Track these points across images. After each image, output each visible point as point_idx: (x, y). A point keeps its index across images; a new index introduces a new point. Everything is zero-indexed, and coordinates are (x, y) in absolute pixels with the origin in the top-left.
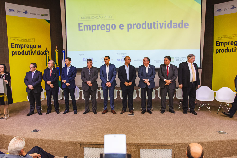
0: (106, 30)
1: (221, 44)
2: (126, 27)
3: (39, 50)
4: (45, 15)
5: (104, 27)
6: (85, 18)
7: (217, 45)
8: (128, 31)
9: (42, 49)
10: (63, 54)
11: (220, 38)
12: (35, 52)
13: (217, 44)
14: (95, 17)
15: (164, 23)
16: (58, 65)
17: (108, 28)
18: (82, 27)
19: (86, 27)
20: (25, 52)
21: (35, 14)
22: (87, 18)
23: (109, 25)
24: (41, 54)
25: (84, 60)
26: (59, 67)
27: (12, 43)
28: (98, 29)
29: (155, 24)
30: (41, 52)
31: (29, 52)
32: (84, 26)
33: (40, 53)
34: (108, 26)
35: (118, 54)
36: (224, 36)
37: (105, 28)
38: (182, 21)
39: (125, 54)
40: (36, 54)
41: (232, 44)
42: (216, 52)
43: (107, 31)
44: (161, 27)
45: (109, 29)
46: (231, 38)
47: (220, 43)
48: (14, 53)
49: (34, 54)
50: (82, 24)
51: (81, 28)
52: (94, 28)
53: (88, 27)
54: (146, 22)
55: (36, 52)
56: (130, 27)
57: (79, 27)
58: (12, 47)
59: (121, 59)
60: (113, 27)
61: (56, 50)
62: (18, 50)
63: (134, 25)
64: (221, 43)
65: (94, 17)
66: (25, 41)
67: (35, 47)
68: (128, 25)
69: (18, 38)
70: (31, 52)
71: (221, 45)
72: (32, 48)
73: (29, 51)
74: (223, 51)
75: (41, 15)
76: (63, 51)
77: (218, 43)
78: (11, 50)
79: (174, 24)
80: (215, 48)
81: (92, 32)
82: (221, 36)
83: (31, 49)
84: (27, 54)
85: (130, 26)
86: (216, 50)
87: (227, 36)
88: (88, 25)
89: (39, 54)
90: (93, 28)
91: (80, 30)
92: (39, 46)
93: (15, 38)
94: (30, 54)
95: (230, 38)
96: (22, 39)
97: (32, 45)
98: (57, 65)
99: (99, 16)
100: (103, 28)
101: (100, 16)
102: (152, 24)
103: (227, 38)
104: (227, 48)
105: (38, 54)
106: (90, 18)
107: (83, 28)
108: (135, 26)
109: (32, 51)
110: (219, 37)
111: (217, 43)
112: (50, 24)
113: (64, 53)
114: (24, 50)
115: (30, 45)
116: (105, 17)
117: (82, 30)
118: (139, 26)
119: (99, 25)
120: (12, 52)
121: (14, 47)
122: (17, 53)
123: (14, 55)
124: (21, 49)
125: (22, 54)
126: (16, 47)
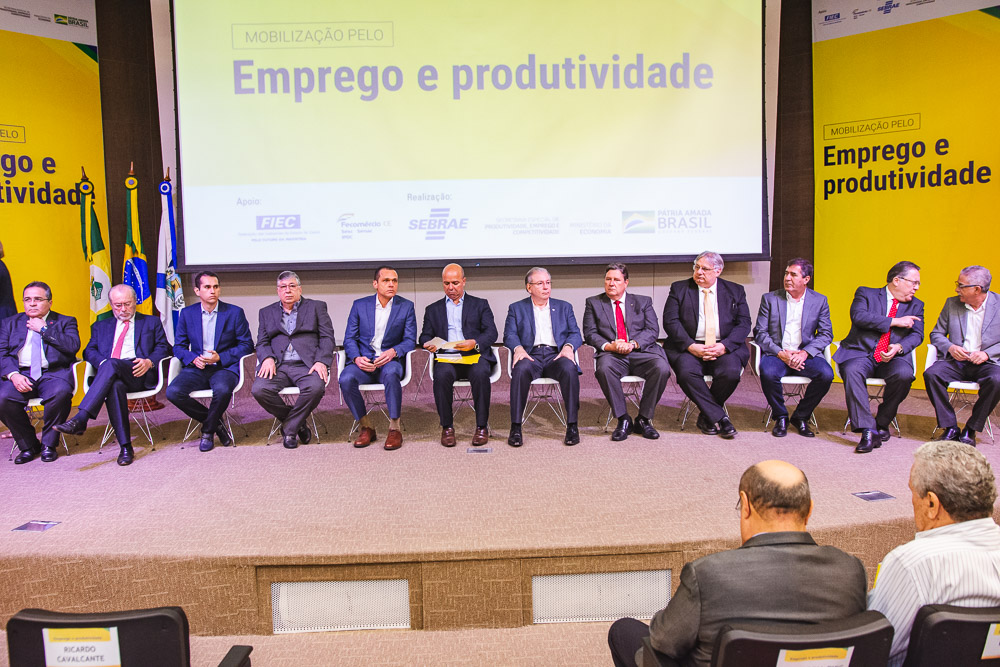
0: (357, 92)
1: (845, 155)
2: (445, 81)
3: (48, 184)
4: (73, 21)
5: (351, 78)
6: (264, 37)
7: (830, 160)
8: (457, 96)
9: (63, 179)
10: (164, 199)
11: (841, 131)
12: (28, 192)
13: (827, 156)
14: (309, 35)
15: (611, 63)
16: (139, 249)
17: (368, 81)
18: (249, 76)
19: (267, 77)
21: (26, 15)
22: (274, 39)
23: (374, 70)
24: (57, 202)
25: (259, 227)
26: (143, 257)
28: (322, 89)
29: (573, 67)
30: (59, 193)
32: (261, 73)
33: (53, 195)
34: (368, 76)
35: (415, 198)
36: (855, 125)
37: (355, 84)
38: (686, 56)
39: (443, 198)
40: (33, 201)
41: (888, 155)
42: (826, 193)
43: (363, 98)
44: (599, 83)
45: (374, 88)
46: (883, 130)
47: (839, 152)
49: (21, 200)
50: (250, 63)
51: (245, 84)
52: (304, 83)
53: (280, 77)
54: (532, 58)
55: (32, 190)
56: (466, 78)
57: (239, 77)
59: (429, 218)
60: (392, 78)
61: (131, 183)
63: (482, 69)
64: (846, 152)
65: (304, 35)
67: (26, 166)
68: (456, 70)
70: (8, 189)
71: (846, 162)
72: (13, 169)
74: (853, 186)
75: (53, 19)
76: (165, 188)
77: (832, 155)
79: (652, 68)
80: (822, 173)
81: (298, 99)
82: (844, 126)
83: (5, 175)
85: (463, 75)
86: (826, 182)
87: (865, 124)
88: (276, 69)
89: (48, 201)
90: (301, 82)
91: (239, 90)
92: (48, 165)
94: (4, 197)
95: (879, 130)
97: (12, 158)
98: (134, 251)
99: (325, 32)
100: (345, 84)
101: (332, 32)
102: (560, 67)
103: (868, 132)
104: (870, 172)
106: (288, 37)
107: (253, 83)
108: (487, 76)
109: (11, 186)
110: (834, 128)
111: (830, 152)
112: (97, 65)
113: (169, 194)
115: (5, 157)
116: (352, 33)
117: (251, 91)
118: (502, 77)
119: (329, 70)
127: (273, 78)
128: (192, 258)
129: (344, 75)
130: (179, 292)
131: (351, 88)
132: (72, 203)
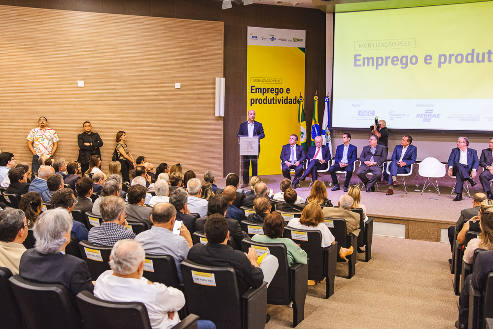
0: (400, 65)
2: (435, 61)
3: (287, 97)
4: (298, 40)
5: (398, 60)
8: (439, 66)
9: (291, 96)
10: (326, 103)
12: (281, 100)
14: (383, 45)
16: (317, 121)
17: (404, 61)
18: (359, 60)
19: (366, 60)
20: (269, 99)
21: (285, 40)
22: (369, 46)
23: (407, 57)
24: (289, 103)
25: (359, 114)
26: (318, 124)
27: (252, 87)
28: (386, 64)
29: (492, 53)
30: (290, 100)
31: (273, 99)
32: (364, 59)
33: (288, 101)
34: (404, 60)
35: (419, 106)
37: (399, 62)
39: (431, 106)
40: (283, 103)
43: (402, 68)
45: (406, 64)
48: (253, 101)
49: (279, 103)
50: (360, 55)
51: (358, 63)
52: (380, 62)
53: (371, 60)
54: (473, 50)
55: (283, 99)
56: (443, 59)
57: (356, 60)
58: (252, 92)
59: (424, 113)
60: (414, 60)
61: (316, 98)
62: (259, 96)
63: (451, 56)
65: (380, 45)
66: (270, 82)
67: (281, 91)
68: (440, 56)
69: (260, 79)
72: (278, 93)
75: (293, 40)
76: (327, 100)
78: (250, 96)
81: (377, 68)
83: (276, 95)
84: (271, 103)
85: (443, 58)
88: (369, 57)
89: (287, 103)
90: (378, 62)
91: (355, 65)
92: (288, 90)
93: (256, 79)
94: (275, 102)
96: (265, 79)
97: (278, 89)
98: (315, 122)
99: (389, 43)
100: (395, 63)
101: (392, 43)
102: (486, 54)
106: (375, 45)
107: (361, 63)
108: (453, 58)
109: (277, 98)
112: (304, 54)
113: (328, 102)
114: (266, 97)
115: (276, 89)
116: (399, 43)
117: (360, 65)
118: (459, 59)
119: (389, 57)
120: (251, 99)
121: (254, 93)
122: (258, 101)
123: (253, 103)
124: (263, 95)
125: (264, 103)
126: (256, 92)
127: (368, 61)
128: (335, 125)
129: (395, 59)
130: (329, 136)
131: (397, 64)
132: (294, 103)
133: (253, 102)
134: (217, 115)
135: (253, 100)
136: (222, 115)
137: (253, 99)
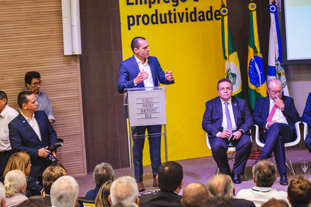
3: (195, 8)
9: (204, 5)
10: (272, 16)
12: (185, 15)
20: (161, 15)
24: (200, 20)
30: (201, 14)
31: (170, 13)
33: (198, 15)
40: (187, 21)
48: (133, 21)
49: (181, 21)
55: (187, 13)
58: (128, 3)
61: (253, 7)
62: (143, 9)
70: (175, 14)
73: (170, 11)
76: (273, 9)
78: (125, 11)
83: (174, 5)
84: (166, 22)
89: (196, 20)
94: (173, 20)
98: (255, 52)
105: (193, 18)
109: (176, 12)
113: (275, 13)
114: (156, 11)
120: (129, 17)
121: (132, 4)
122: (140, 19)
123: (133, 25)
124: (150, 7)
125: (153, 23)
126: (137, 4)
132: (208, 20)
133: (131, 22)
134: (67, 52)
135: (131, 19)
136: (78, 51)
137: (132, 17)
